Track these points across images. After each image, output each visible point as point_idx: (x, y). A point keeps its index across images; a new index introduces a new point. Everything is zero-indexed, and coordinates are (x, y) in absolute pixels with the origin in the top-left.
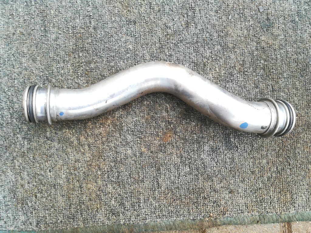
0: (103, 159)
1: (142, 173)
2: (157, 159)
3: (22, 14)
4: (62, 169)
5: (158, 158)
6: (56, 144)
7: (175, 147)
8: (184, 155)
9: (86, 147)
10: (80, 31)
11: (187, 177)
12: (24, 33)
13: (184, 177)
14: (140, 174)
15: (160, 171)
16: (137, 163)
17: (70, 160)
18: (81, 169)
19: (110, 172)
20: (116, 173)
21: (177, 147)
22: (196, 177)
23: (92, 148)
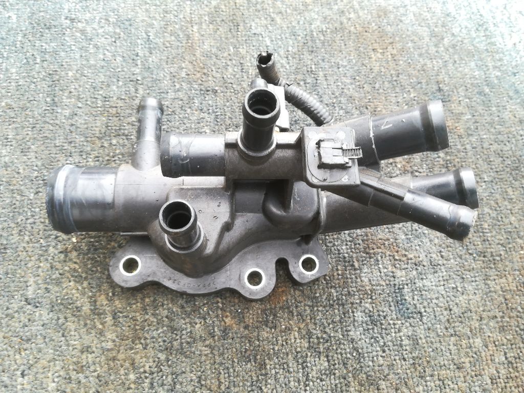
0: (141, 343)
1: (227, 375)
2: (258, 343)
3: (16, 76)
4: (51, 369)
5: (261, 339)
6: (44, 312)
7: (295, 314)
8: (315, 332)
9: (109, 319)
10: (117, 103)
11: (324, 383)
12: (14, 105)
13: (318, 381)
14: (222, 376)
15: (265, 368)
16: (216, 353)
17: (71, 348)
18: (92, 368)
19: (155, 375)
20: (170, 376)
21: (299, 314)
22: (342, 380)
23: (121, 320)
